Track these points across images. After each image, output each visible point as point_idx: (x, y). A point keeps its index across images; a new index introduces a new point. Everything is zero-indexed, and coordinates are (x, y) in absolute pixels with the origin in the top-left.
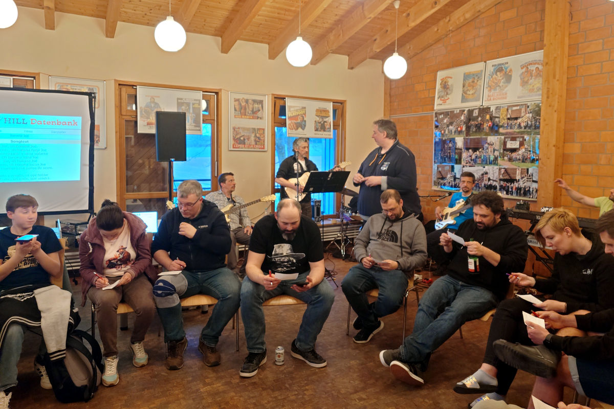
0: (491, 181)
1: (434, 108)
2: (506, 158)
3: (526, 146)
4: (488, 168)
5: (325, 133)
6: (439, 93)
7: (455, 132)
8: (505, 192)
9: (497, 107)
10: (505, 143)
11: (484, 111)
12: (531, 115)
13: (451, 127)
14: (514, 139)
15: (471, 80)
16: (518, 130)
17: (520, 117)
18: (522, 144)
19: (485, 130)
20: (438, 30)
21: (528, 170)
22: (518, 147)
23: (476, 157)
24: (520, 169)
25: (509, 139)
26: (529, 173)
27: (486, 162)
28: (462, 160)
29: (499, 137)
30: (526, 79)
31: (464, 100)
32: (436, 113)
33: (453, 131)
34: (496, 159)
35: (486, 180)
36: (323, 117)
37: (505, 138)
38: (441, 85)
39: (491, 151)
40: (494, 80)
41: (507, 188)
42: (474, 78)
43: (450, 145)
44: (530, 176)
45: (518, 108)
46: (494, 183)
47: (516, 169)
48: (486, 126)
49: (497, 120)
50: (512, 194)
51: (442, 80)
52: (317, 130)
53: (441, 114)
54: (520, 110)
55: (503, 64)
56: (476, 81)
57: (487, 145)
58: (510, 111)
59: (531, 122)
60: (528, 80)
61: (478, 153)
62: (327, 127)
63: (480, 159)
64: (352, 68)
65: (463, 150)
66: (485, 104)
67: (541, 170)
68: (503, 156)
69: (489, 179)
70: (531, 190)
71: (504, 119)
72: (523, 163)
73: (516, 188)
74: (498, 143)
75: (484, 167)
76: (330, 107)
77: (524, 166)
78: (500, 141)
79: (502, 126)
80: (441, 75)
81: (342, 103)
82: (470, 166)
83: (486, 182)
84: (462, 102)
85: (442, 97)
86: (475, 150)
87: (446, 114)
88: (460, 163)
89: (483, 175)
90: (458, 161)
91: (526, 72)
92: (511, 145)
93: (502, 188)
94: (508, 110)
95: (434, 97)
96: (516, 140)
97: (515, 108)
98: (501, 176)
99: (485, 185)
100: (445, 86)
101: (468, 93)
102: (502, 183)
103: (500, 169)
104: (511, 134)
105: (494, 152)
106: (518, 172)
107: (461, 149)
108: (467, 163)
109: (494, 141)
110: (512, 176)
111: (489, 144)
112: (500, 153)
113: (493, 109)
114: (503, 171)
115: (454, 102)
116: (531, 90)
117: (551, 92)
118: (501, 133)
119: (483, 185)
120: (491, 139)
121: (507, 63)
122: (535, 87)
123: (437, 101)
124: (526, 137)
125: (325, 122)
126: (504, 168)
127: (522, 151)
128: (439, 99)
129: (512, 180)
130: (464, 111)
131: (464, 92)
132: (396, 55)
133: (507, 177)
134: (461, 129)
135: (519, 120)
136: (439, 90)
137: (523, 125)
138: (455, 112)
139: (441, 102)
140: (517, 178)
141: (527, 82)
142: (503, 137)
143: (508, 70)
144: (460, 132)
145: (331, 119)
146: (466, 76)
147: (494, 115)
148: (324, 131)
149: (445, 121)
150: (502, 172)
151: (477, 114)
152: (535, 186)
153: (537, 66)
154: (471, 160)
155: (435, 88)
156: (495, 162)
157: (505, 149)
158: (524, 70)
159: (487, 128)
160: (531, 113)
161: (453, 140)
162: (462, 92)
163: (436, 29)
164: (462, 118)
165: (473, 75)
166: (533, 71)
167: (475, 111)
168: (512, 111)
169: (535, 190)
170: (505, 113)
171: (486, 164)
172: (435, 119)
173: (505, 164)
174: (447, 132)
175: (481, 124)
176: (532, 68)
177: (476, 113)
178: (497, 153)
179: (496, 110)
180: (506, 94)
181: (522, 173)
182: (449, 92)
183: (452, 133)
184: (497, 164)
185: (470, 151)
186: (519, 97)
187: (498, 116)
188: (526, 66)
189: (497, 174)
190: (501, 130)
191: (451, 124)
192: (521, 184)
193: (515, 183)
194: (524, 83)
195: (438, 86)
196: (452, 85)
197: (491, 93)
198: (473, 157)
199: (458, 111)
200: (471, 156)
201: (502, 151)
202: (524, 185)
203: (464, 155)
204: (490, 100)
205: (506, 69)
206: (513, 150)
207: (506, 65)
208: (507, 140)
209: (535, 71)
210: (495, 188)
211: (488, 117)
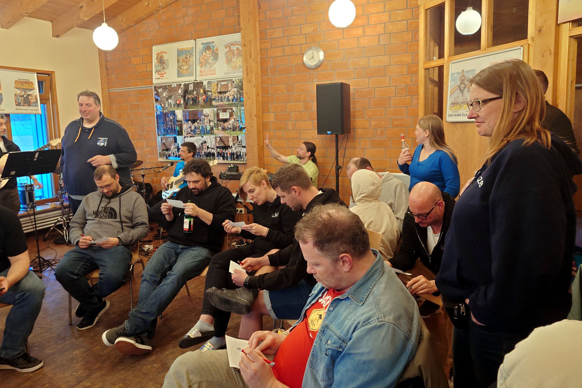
0: (210, 149)
1: (152, 82)
2: (220, 128)
3: (234, 116)
4: (206, 138)
5: (30, 108)
6: (155, 67)
7: (174, 105)
8: (222, 158)
9: (209, 82)
10: (218, 115)
11: (198, 85)
12: (236, 89)
13: (170, 101)
14: (224, 111)
15: (184, 56)
16: (227, 103)
17: (228, 91)
18: (231, 115)
19: (200, 103)
20: (148, 4)
21: (238, 137)
22: (229, 117)
23: (195, 128)
24: (232, 137)
25: (221, 111)
26: (239, 140)
27: (204, 132)
28: (183, 131)
29: (212, 109)
30: (230, 58)
31: (180, 74)
32: (155, 87)
33: (172, 104)
34: (212, 129)
35: (205, 149)
36: (25, 90)
37: (217, 110)
38: (157, 59)
39: (207, 122)
40: (204, 57)
41: (223, 154)
42: (187, 54)
43: (171, 118)
44: (239, 142)
45: (226, 83)
46: (212, 151)
47: (228, 137)
48: (201, 99)
49: (209, 93)
50: (227, 159)
51: (158, 54)
52: (18, 104)
53: (160, 88)
54: (227, 85)
55: (210, 43)
56: (188, 58)
57: (203, 117)
58: (219, 85)
59: (237, 95)
60: (231, 58)
61: (196, 124)
62: (33, 101)
63: (198, 130)
64: (58, 36)
65: (183, 122)
66: (199, 79)
67: (248, 137)
68: (217, 126)
69: (208, 148)
70: (242, 154)
71: (215, 93)
72: (234, 132)
73: (230, 153)
74: (212, 115)
75: (203, 137)
76: (34, 78)
77: (235, 134)
78: (214, 113)
79: (214, 99)
80: (156, 49)
81: (49, 74)
82: (190, 137)
83: (206, 151)
84: (178, 76)
85: (160, 71)
86: (194, 121)
87: (165, 87)
88: (182, 134)
89: (202, 144)
90: (180, 133)
91: (229, 51)
92: (223, 116)
93: (219, 154)
94: (217, 85)
95: (152, 71)
96: (226, 112)
97: (223, 83)
98: (217, 145)
99: (205, 152)
100: (161, 61)
101: (183, 68)
102: (218, 150)
103: (216, 138)
104: (222, 106)
105: (210, 123)
106: (231, 139)
107: (181, 121)
108: (187, 134)
109: (208, 113)
110: (226, 143)
111: (204, 115)
112: (215, 123)
113: (205, 83)
114: (218, 139)
115: (171, 77)
116: (235, 68)
117: (249, 70)
118: (214, 106)
119: (203, 153)
120: (206, 111)
121: (214, 42)
122: (238, 65)
123: (155, 75)
124: (234, 109)
125: (29, 95)
126: (219, 137)
127: (232, 121)
128: (157, 73)
129: (226, 147)
130: (181, 85)
131: (179, 67)
132: (104, 25)
133: (222, 145)
134: (180, 103)
135: (228, 94)
136: (155, 64)
137: (231, 98)
138: (173, 86)
139: (159, 76)
140: (230, 145)
141: (231, 60)
142: (216, 109)
143: (215, 49)
144: (179, 105)
145: (36, 92)
146: (180, 52)
147: (206, 89)
148: (29, 105)
149: (164, 95)
150: (218, 141)
151: (192, 89)
152: (244, 150)
153: (237, 46)
154: (191, 131)
155: (152, 62)
156: (211, 132)
157: (219, 120)
158: (227, 49)
159: (202, 101)
160: (236, 87)
161: (173, 113)
162: (177, 67)
163: (147, 4)
164: (180, 92)
165: (186, 51)
166: (234, 50)
167: (190, 85)
168: (221, 85)
169: (244, 155)
170: (216, 87)
171: (204, 134)
172: (154, 93)
173: (220, 133)
174: (167, 105)
175: (196, 97)
176: (234, 48)
177: (191, 87)
178: (212, 124)
179: (208, 84)
180: (215, 70)
181: (233, 140)
182: (165, 67)
183: (171, 106)
184: (213, 134)
185: (190, 122)
186: (226, 74)
187: (210, 90)
188: (229, 46)
189: (214, 143)
190: (214, 103)
191: (170, 97)
192: (234, 150)
193: (229, 149)
194: (229, 61)
195: (154, 61)
196: (167, 60)
197: (202, 70)
198: (193, 128)
199: (175, 86)
200: (191, 127)
201: (216, 122)
202: (236, 150)
203: (185, 127)
204: (202, 75)
205: (213, 47)
206: (225, 121)
207: (213, 44)
208: (219, 111)
209: (236, 51)
210: (213, 155)
211: (202, 91)
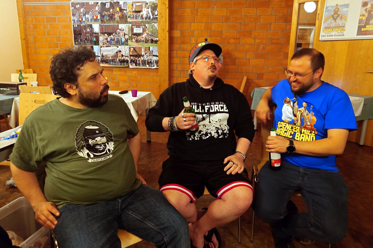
0: (124, 57)
2: (133, 40)
3: (147, 31)
4: (120, 48)
8: (134, 64)
9: (124, 2)
10: (132, 30)
11: (114, 4)
12: (149, 10)
13: (87, 16)
14: (138, 26)
16: (141, 20)
17: (142, 11)
18: (144, 30)
19: (116, 19)
21: (149, 48)
22: (142, 32)
23: (111, 39)
24: (144, 48)
25: (135, 27)
26: (150, 50)
27: (118, 43)
28: (100, 41)
29: (127, 25)
32: (73, 3)
33: (90, 19)
34: (127, 40)
35: (120, 56)
37: (132, 26)
39: (122, 35)
41: (135, 61)
43: (88, 30)
44: (151, 52)
45: (140, 4)
46: (126, 58)
47: (141, 48)
48: (117, 16)
49: (125, 11)
50: (139, 65)
54: (142, 5)
57: (119, 31)
58: (134, 6)
61: (112, 36)
63: (114, 41)
65: (100, 34)
68: (131, 38)
69: (122, 56)
70: (152, 61)
71: (131, 12)
72: (146, 44)
73: (142, 61)
74: (127, 30)
75: (118, 47)
78: (129, 28)
79: (129, 17)
82: (106, 47)
83: (120, 58)
86: (109, 34)
87: (82, 4)
88: (98, 44)
89: (117, 52)
92: (136, 30)
93: (132, 61)
96: (140, 27)
97: (138, 4)
98: (131, 53)
102: (132, 58)
103: (130, 48)
104: (136, 22)
105: (125, 36)
106: (143, 50)
107: (98, 34)
108: (103, 44)
109: (124, 28)
110: (138, 52)
113: (121, 3)
114: (132, 49)
118: (129, 22)
119: (118, 60)
120: (121, 26)
124: (147, 25)
126: (133, 47)
127: (145, 35)
129: (139, 56)
130: (98, 3)
133: (135, 54)
134: (97, 17)
135: (141, 13)
137: (145, 16)
138: (90, 4)
140: (142, 54)
142: (130, 25)
144: (96, 20)
149: (82, 10)
151: (109, 7)
152: (155, 58)
154: (107, 42)
156: (126, 43)
157: (133, 34)
159: (118, 17)
160: (149, 8)
161: (91, 26)
164: (97, 8)
167: (107, 4)
168: (136, 6)
169: (155, 62)
170: (131, 7)
171: (120, 44)
172: (72, 8)
173: (133, 44)
174: (84, 20)
175: (112, 14)
178: (127, 37)
179: (124, 4)
181: (145, 50)
183: (89, 21)
184: (127, 45)
185: (106, 35)
187: (126, 9)
189: (128, 52)
190: (129, 20)
191: (87, 13)
192: (146, 58)
193: (141, 57)
198: (109, 39)
199: (93, 3)
200: (107, 39)
201: (130, 35)
202: (148, 58)
203: (101, 38)
206: (139, 34)
210: (127, 61)
211: (118, 9)
